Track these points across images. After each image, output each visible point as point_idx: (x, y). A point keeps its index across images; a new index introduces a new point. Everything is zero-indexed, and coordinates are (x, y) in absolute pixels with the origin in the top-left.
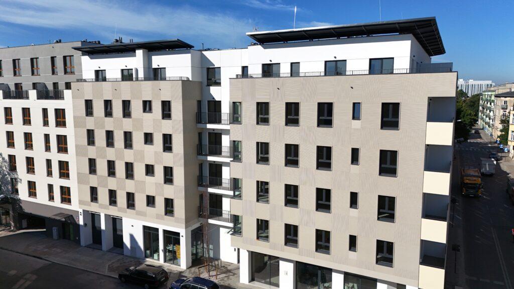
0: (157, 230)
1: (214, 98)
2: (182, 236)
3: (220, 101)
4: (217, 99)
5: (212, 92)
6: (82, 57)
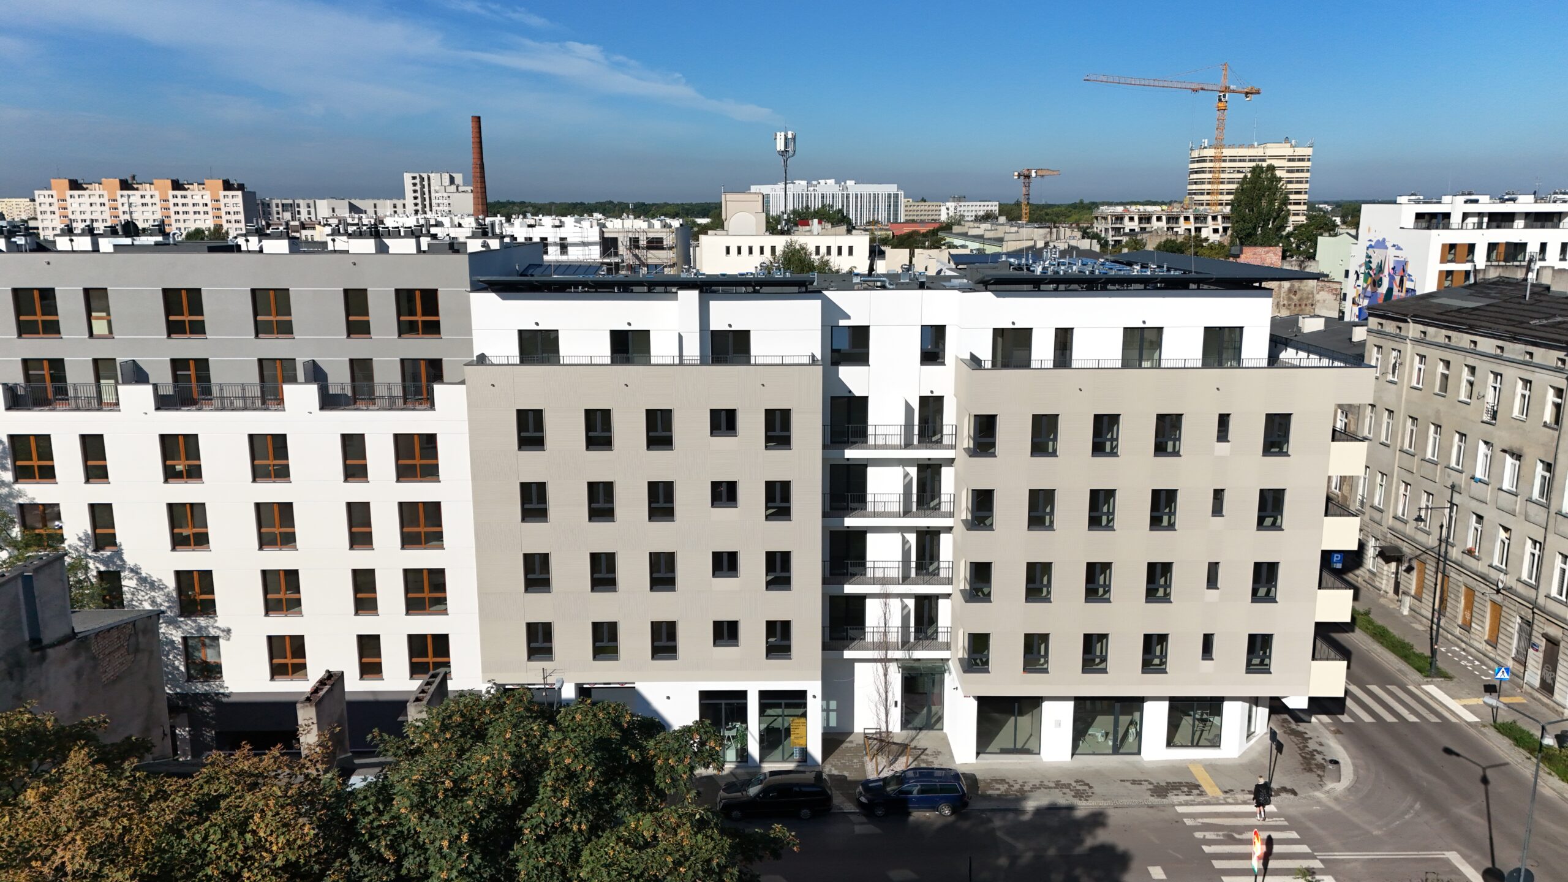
0: (743, 695)
1: (850, 392)
2: (814, 697)
3: (866, 398)
4: (858, 392)
5: (841, 376)
6: (472, 295)
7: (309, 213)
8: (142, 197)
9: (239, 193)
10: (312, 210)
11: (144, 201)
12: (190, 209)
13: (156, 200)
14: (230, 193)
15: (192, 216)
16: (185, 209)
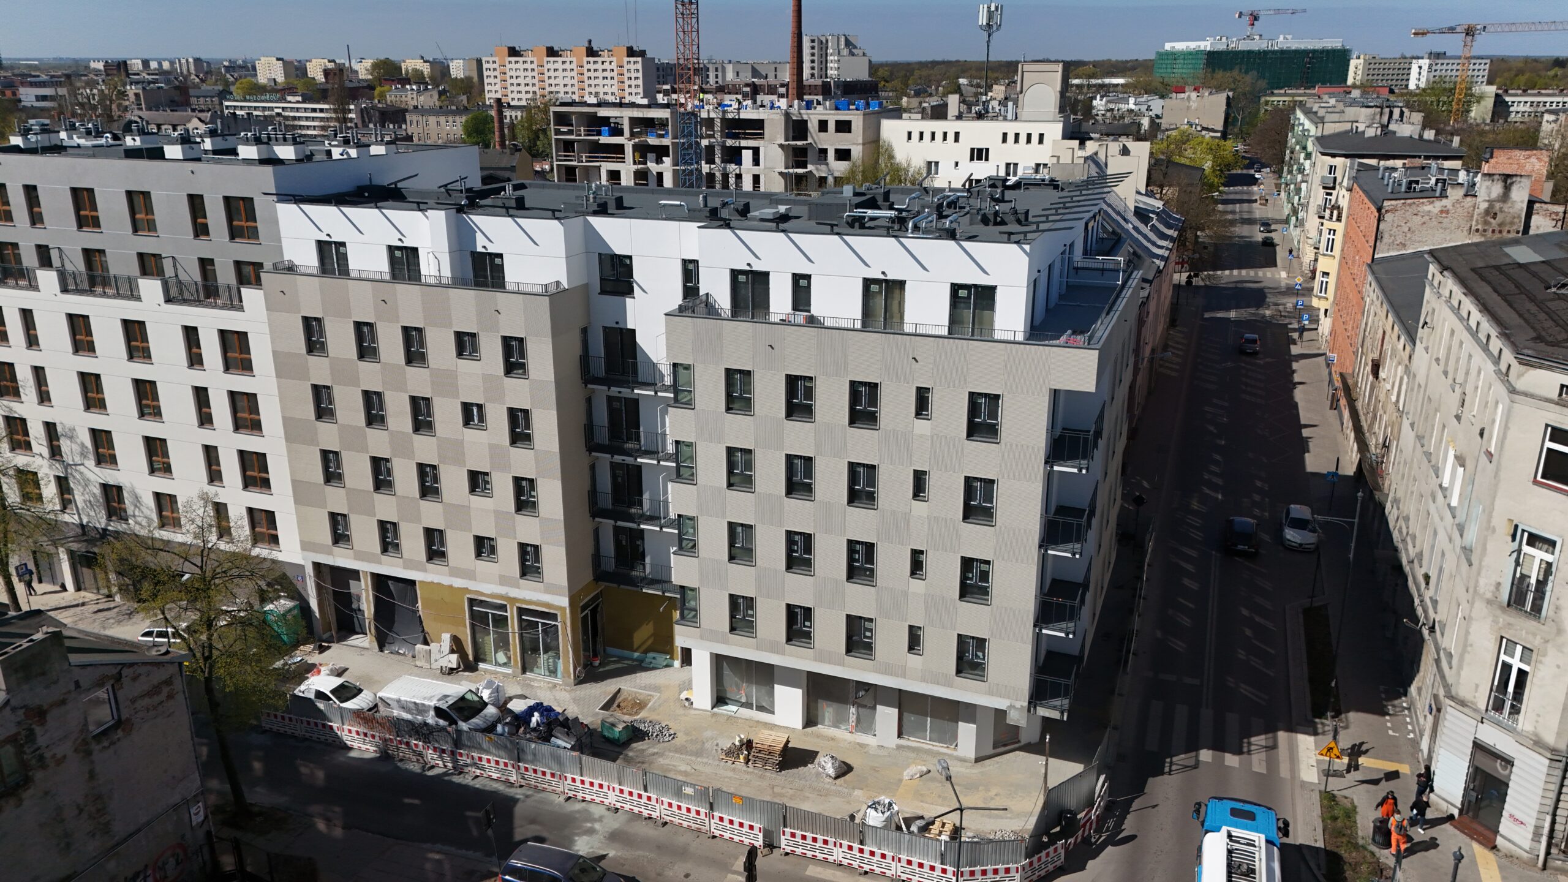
0: (502, 608)
2: (563, 621)
3: (634, 331)
6: (278, 205)
7: (717, 77)
8: (564, 63)
9: (639, 59)
10: (720, 74)
11: (565, 66)
12: (600, 74)
13: (574, 66)
14: (632, 59)
15: (600, 81)
16: (596, 74)
